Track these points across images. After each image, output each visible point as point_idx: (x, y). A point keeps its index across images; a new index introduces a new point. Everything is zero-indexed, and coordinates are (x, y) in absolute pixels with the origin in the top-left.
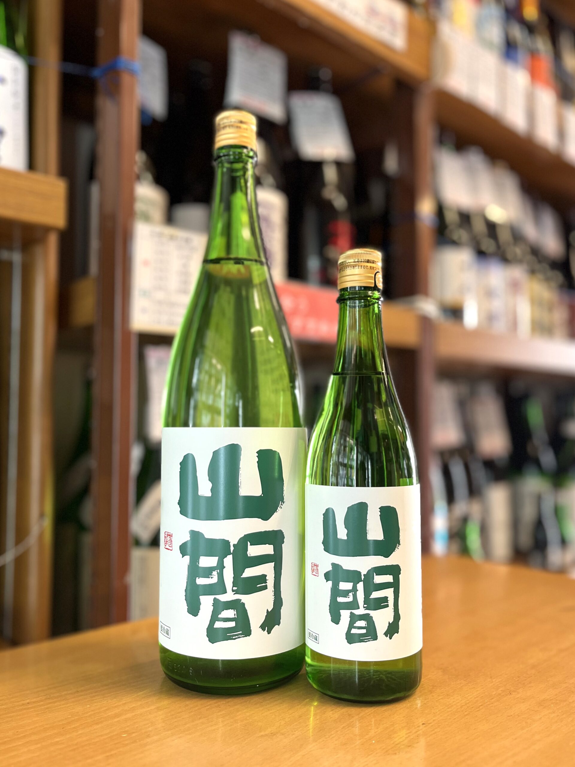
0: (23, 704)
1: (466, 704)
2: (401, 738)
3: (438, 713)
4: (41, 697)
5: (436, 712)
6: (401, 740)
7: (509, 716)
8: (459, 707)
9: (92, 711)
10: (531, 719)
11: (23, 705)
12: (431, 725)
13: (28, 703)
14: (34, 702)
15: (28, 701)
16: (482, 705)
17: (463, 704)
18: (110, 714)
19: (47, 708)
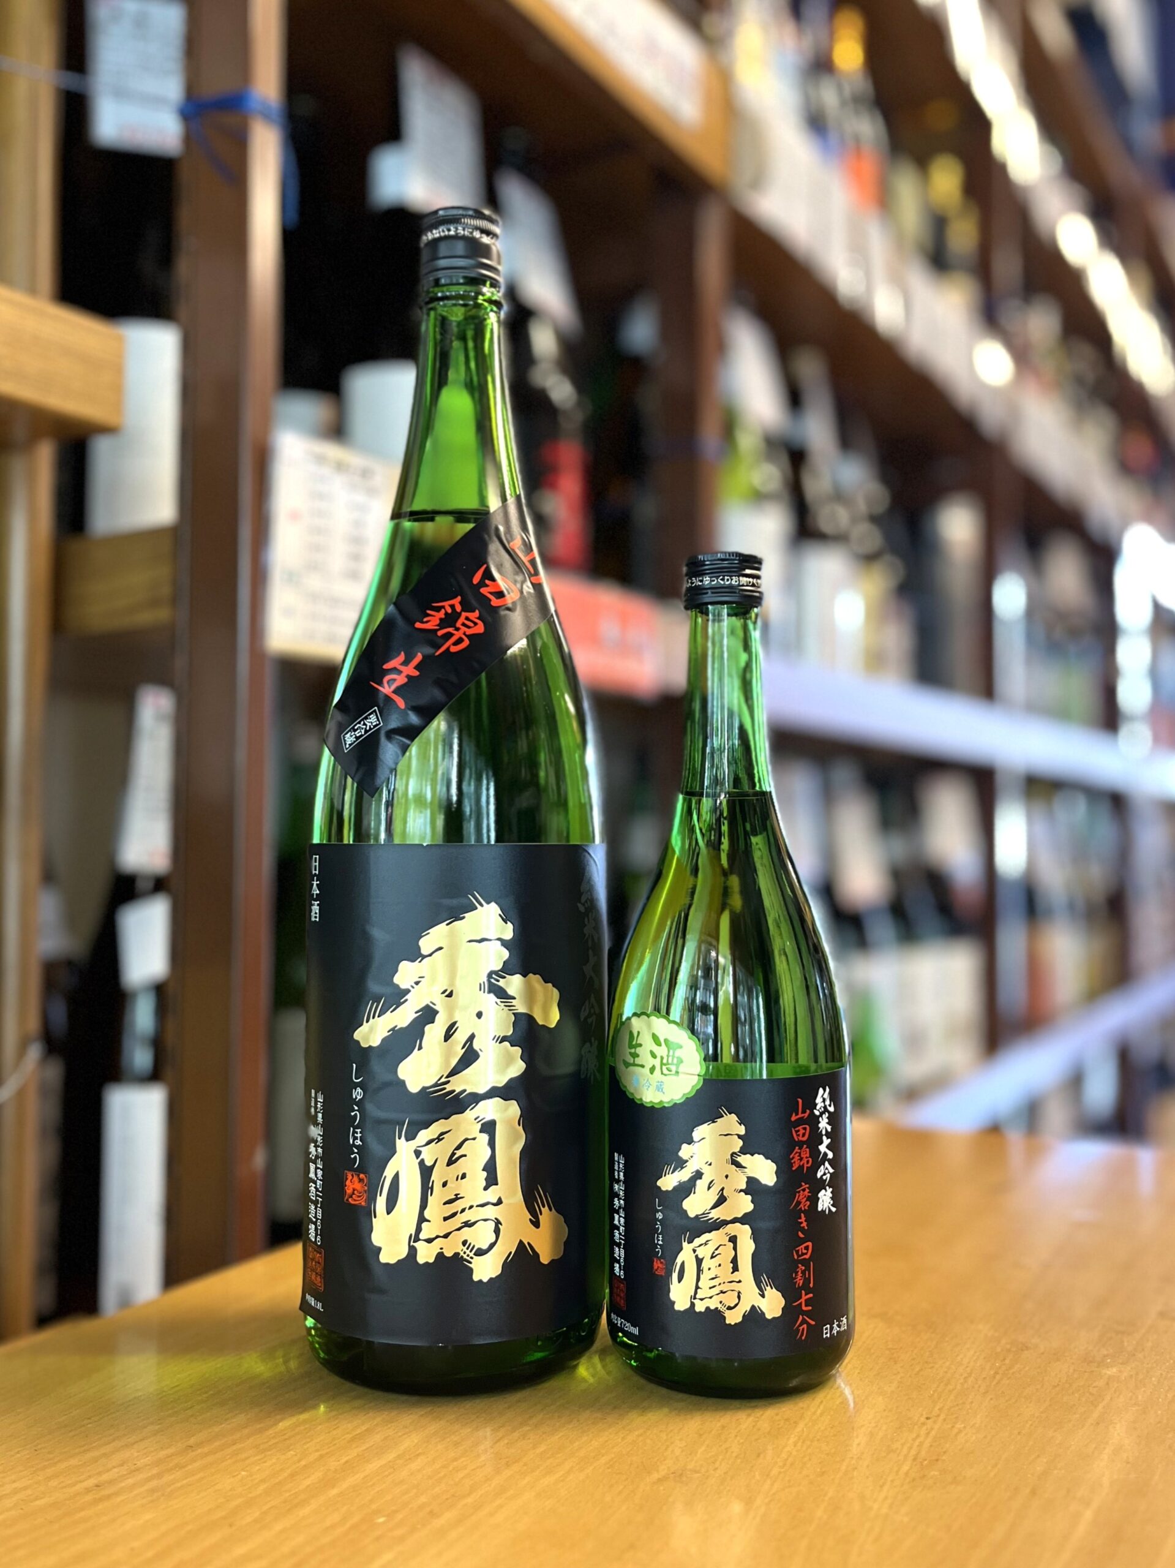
0: (86, 1489)
1: (970, 1374)
2: (910, 1448)
3: (936, 1394)
4: (116, 1470)
5: (933, 1395)
6: (913, 1452)
7: (1055, 1387)
8: (962, 1381)
9: (263, 1481)
10: (1094, 1387)
11: (88, 1490)
12: (942, 1417)
13: (97, 1486)
14: (111, 1482)
15: (92, 1482)
16: (996, 1373)
17: (965, 1375)
18: (308, 1482)
19: (153, 1491)
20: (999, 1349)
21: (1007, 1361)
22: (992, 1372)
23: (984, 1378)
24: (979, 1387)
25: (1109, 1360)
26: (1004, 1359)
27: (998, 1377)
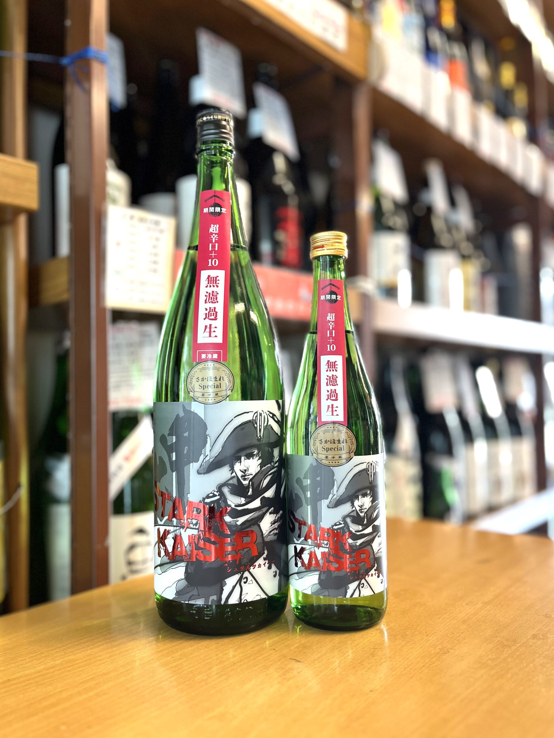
1: (409, 666)
2: (351, 708)
7: (451, 676)
8: (403, 669)
9: (27, 701)
16: (424, 666)
17: (406, 667)
18: (46, 704)
20: (433, 652)
21: (433, 660)
22: (422, 665)
23: (415, 669)
24: (410, 674)
25: (490, 662)
26: (432, 658)
27: (423, 668)
